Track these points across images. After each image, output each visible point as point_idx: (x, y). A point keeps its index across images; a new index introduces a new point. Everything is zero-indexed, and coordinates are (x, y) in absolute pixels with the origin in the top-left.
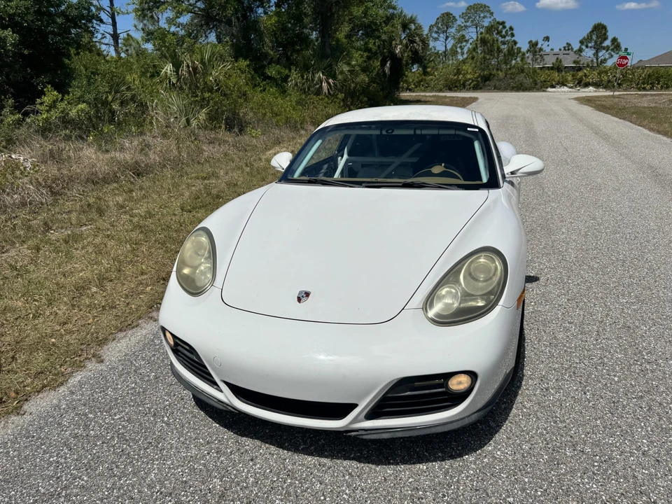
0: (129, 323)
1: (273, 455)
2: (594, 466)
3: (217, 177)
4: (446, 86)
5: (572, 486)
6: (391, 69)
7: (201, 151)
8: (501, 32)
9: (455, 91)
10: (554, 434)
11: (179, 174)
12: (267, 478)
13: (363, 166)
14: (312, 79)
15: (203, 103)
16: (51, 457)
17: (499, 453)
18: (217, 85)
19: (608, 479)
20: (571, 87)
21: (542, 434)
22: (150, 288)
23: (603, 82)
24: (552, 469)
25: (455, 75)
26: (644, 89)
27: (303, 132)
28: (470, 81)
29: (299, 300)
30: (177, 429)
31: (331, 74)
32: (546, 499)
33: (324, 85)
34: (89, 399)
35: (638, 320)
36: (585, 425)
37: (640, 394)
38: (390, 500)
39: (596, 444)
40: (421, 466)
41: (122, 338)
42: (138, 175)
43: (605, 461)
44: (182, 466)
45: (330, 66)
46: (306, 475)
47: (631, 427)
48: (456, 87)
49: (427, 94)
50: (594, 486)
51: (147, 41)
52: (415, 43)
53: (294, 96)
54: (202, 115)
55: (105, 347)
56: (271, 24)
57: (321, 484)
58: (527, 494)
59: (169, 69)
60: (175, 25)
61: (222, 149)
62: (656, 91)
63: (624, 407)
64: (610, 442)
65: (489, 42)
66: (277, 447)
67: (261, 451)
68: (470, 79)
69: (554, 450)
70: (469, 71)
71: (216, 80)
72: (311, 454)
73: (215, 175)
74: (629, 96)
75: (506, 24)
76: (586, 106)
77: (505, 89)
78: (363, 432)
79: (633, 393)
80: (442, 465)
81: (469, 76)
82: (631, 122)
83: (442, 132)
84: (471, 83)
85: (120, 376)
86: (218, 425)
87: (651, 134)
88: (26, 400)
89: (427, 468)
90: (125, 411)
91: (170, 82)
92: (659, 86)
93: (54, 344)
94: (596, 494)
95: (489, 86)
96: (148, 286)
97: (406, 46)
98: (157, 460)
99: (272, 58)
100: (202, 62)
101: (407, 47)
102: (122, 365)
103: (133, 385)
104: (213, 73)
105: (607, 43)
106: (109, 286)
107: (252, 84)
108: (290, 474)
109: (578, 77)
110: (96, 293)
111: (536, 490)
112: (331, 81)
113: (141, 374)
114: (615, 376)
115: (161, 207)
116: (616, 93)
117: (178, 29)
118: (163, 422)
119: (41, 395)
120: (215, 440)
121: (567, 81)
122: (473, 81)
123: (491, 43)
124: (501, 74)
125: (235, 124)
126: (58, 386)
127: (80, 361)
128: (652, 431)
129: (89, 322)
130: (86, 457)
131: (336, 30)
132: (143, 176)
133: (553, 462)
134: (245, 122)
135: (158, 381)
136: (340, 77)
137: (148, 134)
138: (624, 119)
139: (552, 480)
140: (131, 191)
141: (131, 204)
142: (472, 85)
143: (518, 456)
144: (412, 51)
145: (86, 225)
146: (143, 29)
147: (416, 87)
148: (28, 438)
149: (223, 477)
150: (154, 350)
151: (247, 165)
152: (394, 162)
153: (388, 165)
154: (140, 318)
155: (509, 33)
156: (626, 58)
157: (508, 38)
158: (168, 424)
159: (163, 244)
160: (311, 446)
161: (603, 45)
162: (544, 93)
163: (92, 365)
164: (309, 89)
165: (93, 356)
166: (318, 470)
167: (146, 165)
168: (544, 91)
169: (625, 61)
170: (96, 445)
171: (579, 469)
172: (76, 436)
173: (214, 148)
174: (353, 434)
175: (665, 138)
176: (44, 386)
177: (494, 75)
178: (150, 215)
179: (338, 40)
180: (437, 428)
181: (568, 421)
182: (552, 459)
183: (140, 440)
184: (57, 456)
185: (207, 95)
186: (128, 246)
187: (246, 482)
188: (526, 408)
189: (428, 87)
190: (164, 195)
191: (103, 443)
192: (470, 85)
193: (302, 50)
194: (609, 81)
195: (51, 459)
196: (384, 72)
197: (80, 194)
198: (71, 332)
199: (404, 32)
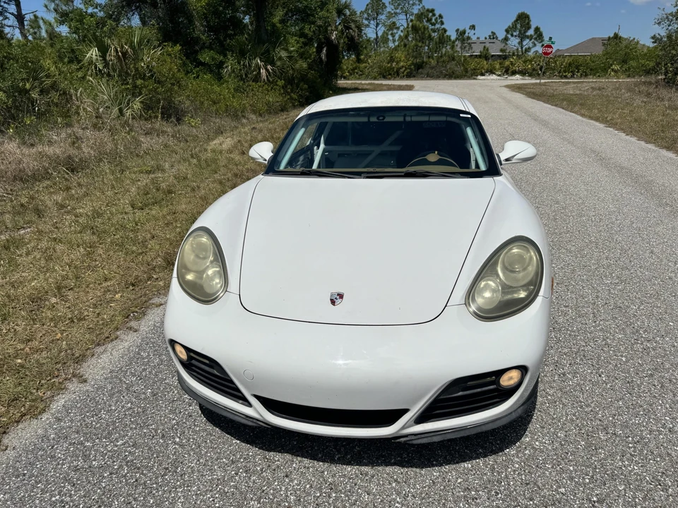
0: (106, 335)
1: (308, 468)
2: (630, 448)
3: (163, 171)
4: (380, 74)
5: (615, 470)
6: (327, 55)
7: (138, 143)
8: (431, 19)
9: (390, 79)
10: (584, 420)
11: (119, 168)
12: (309, 494)
13: (340, 155)
14: (249, 65)
15: (136, 91)
16: (52, 496)
17: (537, 443)
18: (151, 71)
19: (646, 459)
20: (499, 75)
21: (572, 420)
22: (120, 295)
23: (529, 71)
24: (592, 455)
25: (388, 63)
26: (566, 77)
27: (244, 121)
28: (404, 69)
29: (333, 302)
30: (193, 449)
31: (269, 60)
32: (595, 486)
33: (263, 71)
34: (81, 424)
35: (626, 300)
36: (609, 407)
37: (650, 372)
38: (444, 504)
39: (625, 426)
40: (466, 465)
41: (102, 353)
42: (72, 171)
43: (638, 442)
44: (211, 491)
45: (268, 51)
46: (350, 486)
47: (651, 405)
48: (390, 74)
49: (363, 82)
50: (636, 468)
51: (62, 23)
52: (351, 29)
53: (232, 83)
54: (137, 105)
55: (85, 365)
56: (201, 6)
57: (368, 494)
58: (576, 483)
59: (94, 53)
60: (93, 6)
61: (161, 141)
62: (577, 78)
63: (639, 386)
64: (637, 422)
65: (420, 29)
66: (311, 459)
67: (294, 465)
68: (403, 66)
69: (588, 435)
70: (402, 59)
71: (148, 66)
72: (349, 463)
73: (159, 168)
74: (554, 84)
75: (435, 12)
76: (518, 94)
77: (438, 77)
78: (413, 437)
79: (643, 371)
80: (486, 461)
81: (402, 64)
82: (563, 108)
83: (433, 118)
84: (405, 71)
85: (111, 396)
86: (238, 442)
87: (584, 119)
88: (5, 433)
89: (472, 466)
90: (127, 435)
91: (96, 68)
92: (579, 74)
93: (22, 366)
94: (640, 475)
95: (422, 73)
96: (117, 293)
97: (342, 32)
98: (180, 487)
99: (204, 44)
100: (132, 47)
101: (343, 34)
102: (110, 383)
103: (129, 405)
104: (145, 58)
105: (531, 32)
106: (71, 295)
107: (184, 70)
108: (333, 487)
109: (506, 65)
110: (57, 303)
111: (583, 478)
112: (269, 67)
113: (135, 392)
114: (622, 356)
115: (107, 205)
116: (543, 81)
117: (95, 10)
118: (175, 443)
119: (21, 426)
120: (240, 458)
121: (495, 70)
122: (406, 69)
123: (423, 30)
124: (433, 62)
125: (172, 113)
126: (40, 413)
127: (60, 383)
128: (671, 408)
129: (58, 337)
130: (95, 492)
131: (271, 14)
132: (78, 172)
133: (592, 448)
134: (182, 111)
135: (157, 399)
136: (279, 63)
137: (77, 125)
138: (556, 106)
139: (596, 466)
140: (68, 189)
141: (72, 203)
142: (405, 73)
143: (557, 445)
144: (348, 38)
145: (24, 228)
146: (56, 10)
147: (351, 74)
148: (17, 476)
149: (261, 498)
150: (143, 365)
151: (192, 157)
152: (373, 151)
153: (367, 154)
154: (117, 329)
155: (439, 21)
156: (550, 47)
157: (438, 26)
158: (182, 446)
159: (122, 245)
160: (346, 454)
161: (527, 34)
162: (475, 81)
163: (73, 386)
164: (246, 75)
165: (74, 376)
166: (362, 480)
167: (80, 159)
168: (474, 79)
169: (550, 50)
170: (104, 477)
171: (616, 452)
172: (76, 469)
173: (152, 139)
174: (403, 440)
175: (597, 124)
176: (23, 415)
177: (426, 63)
178: (97, 214)
179: (274, 25)
180: (487, 426)
181: (593, 405)
182: (589, 445)
183: (153, 466)
184: (59, 494)
185: (139, 82)
186: (82, 250)
187: (287, 502)
188: (549, 395)
189: (362, 75)
190: (107, 191)
191: (111, 474)
192: (403, 73)
193: (235, 35)
194: (534, 70)
195: (54, 499)
196: (321, 59)
197: (8, 194)
198: (38, 350)
199: (339, 17)
